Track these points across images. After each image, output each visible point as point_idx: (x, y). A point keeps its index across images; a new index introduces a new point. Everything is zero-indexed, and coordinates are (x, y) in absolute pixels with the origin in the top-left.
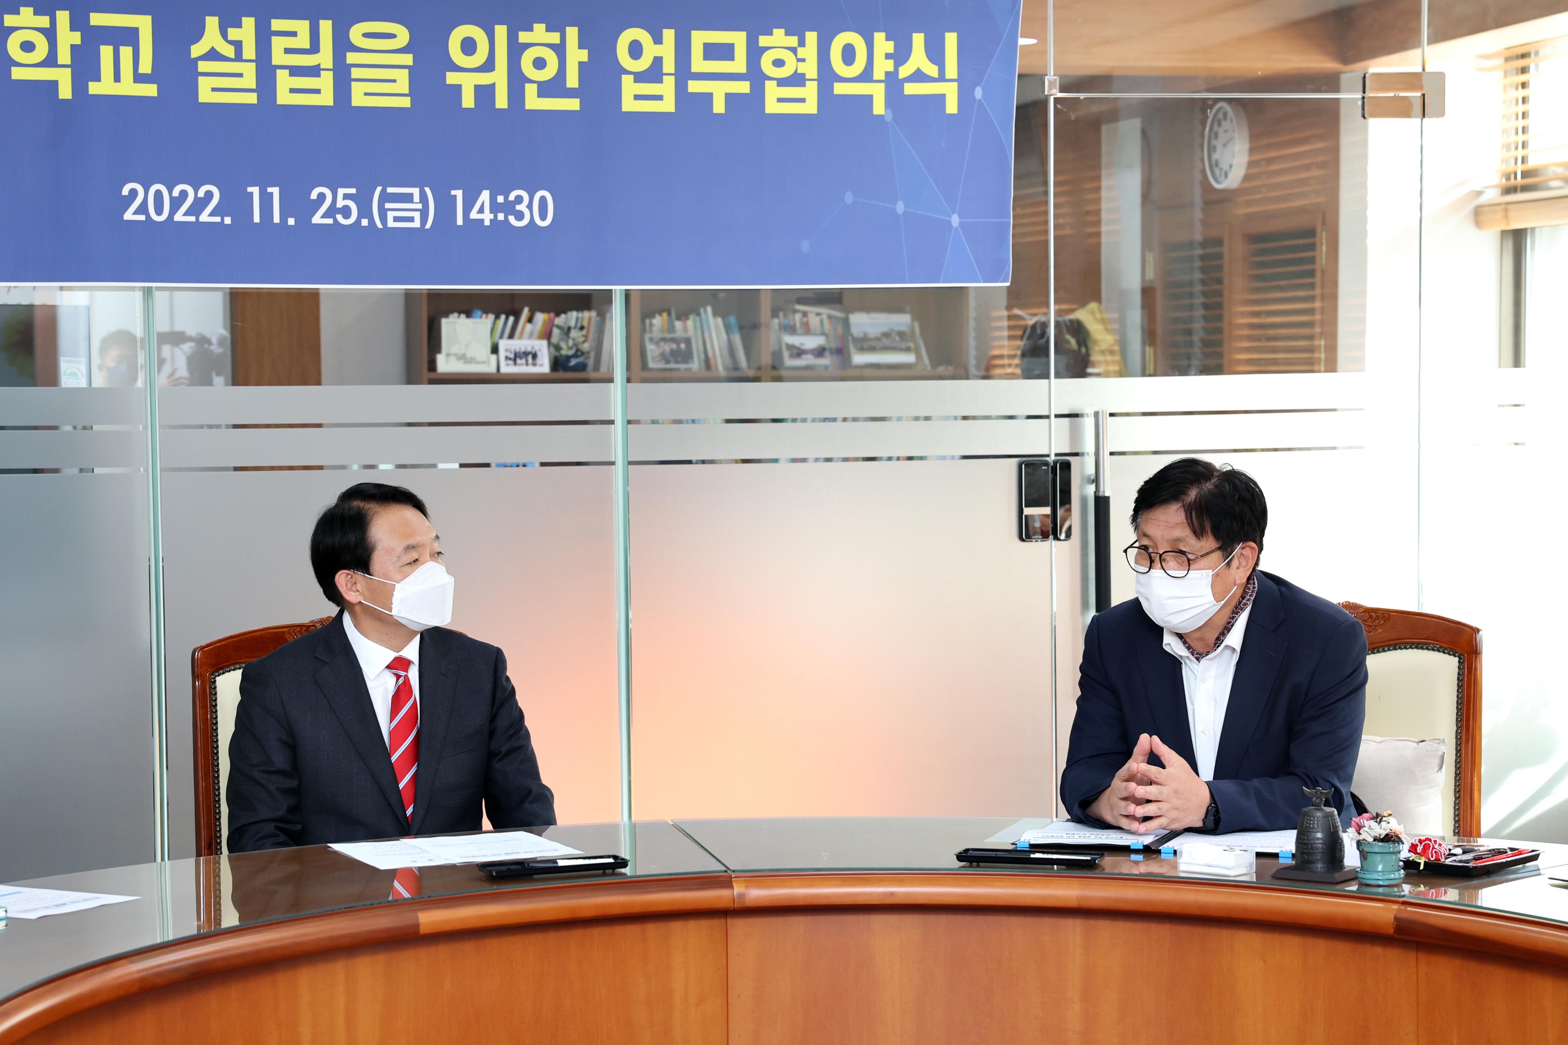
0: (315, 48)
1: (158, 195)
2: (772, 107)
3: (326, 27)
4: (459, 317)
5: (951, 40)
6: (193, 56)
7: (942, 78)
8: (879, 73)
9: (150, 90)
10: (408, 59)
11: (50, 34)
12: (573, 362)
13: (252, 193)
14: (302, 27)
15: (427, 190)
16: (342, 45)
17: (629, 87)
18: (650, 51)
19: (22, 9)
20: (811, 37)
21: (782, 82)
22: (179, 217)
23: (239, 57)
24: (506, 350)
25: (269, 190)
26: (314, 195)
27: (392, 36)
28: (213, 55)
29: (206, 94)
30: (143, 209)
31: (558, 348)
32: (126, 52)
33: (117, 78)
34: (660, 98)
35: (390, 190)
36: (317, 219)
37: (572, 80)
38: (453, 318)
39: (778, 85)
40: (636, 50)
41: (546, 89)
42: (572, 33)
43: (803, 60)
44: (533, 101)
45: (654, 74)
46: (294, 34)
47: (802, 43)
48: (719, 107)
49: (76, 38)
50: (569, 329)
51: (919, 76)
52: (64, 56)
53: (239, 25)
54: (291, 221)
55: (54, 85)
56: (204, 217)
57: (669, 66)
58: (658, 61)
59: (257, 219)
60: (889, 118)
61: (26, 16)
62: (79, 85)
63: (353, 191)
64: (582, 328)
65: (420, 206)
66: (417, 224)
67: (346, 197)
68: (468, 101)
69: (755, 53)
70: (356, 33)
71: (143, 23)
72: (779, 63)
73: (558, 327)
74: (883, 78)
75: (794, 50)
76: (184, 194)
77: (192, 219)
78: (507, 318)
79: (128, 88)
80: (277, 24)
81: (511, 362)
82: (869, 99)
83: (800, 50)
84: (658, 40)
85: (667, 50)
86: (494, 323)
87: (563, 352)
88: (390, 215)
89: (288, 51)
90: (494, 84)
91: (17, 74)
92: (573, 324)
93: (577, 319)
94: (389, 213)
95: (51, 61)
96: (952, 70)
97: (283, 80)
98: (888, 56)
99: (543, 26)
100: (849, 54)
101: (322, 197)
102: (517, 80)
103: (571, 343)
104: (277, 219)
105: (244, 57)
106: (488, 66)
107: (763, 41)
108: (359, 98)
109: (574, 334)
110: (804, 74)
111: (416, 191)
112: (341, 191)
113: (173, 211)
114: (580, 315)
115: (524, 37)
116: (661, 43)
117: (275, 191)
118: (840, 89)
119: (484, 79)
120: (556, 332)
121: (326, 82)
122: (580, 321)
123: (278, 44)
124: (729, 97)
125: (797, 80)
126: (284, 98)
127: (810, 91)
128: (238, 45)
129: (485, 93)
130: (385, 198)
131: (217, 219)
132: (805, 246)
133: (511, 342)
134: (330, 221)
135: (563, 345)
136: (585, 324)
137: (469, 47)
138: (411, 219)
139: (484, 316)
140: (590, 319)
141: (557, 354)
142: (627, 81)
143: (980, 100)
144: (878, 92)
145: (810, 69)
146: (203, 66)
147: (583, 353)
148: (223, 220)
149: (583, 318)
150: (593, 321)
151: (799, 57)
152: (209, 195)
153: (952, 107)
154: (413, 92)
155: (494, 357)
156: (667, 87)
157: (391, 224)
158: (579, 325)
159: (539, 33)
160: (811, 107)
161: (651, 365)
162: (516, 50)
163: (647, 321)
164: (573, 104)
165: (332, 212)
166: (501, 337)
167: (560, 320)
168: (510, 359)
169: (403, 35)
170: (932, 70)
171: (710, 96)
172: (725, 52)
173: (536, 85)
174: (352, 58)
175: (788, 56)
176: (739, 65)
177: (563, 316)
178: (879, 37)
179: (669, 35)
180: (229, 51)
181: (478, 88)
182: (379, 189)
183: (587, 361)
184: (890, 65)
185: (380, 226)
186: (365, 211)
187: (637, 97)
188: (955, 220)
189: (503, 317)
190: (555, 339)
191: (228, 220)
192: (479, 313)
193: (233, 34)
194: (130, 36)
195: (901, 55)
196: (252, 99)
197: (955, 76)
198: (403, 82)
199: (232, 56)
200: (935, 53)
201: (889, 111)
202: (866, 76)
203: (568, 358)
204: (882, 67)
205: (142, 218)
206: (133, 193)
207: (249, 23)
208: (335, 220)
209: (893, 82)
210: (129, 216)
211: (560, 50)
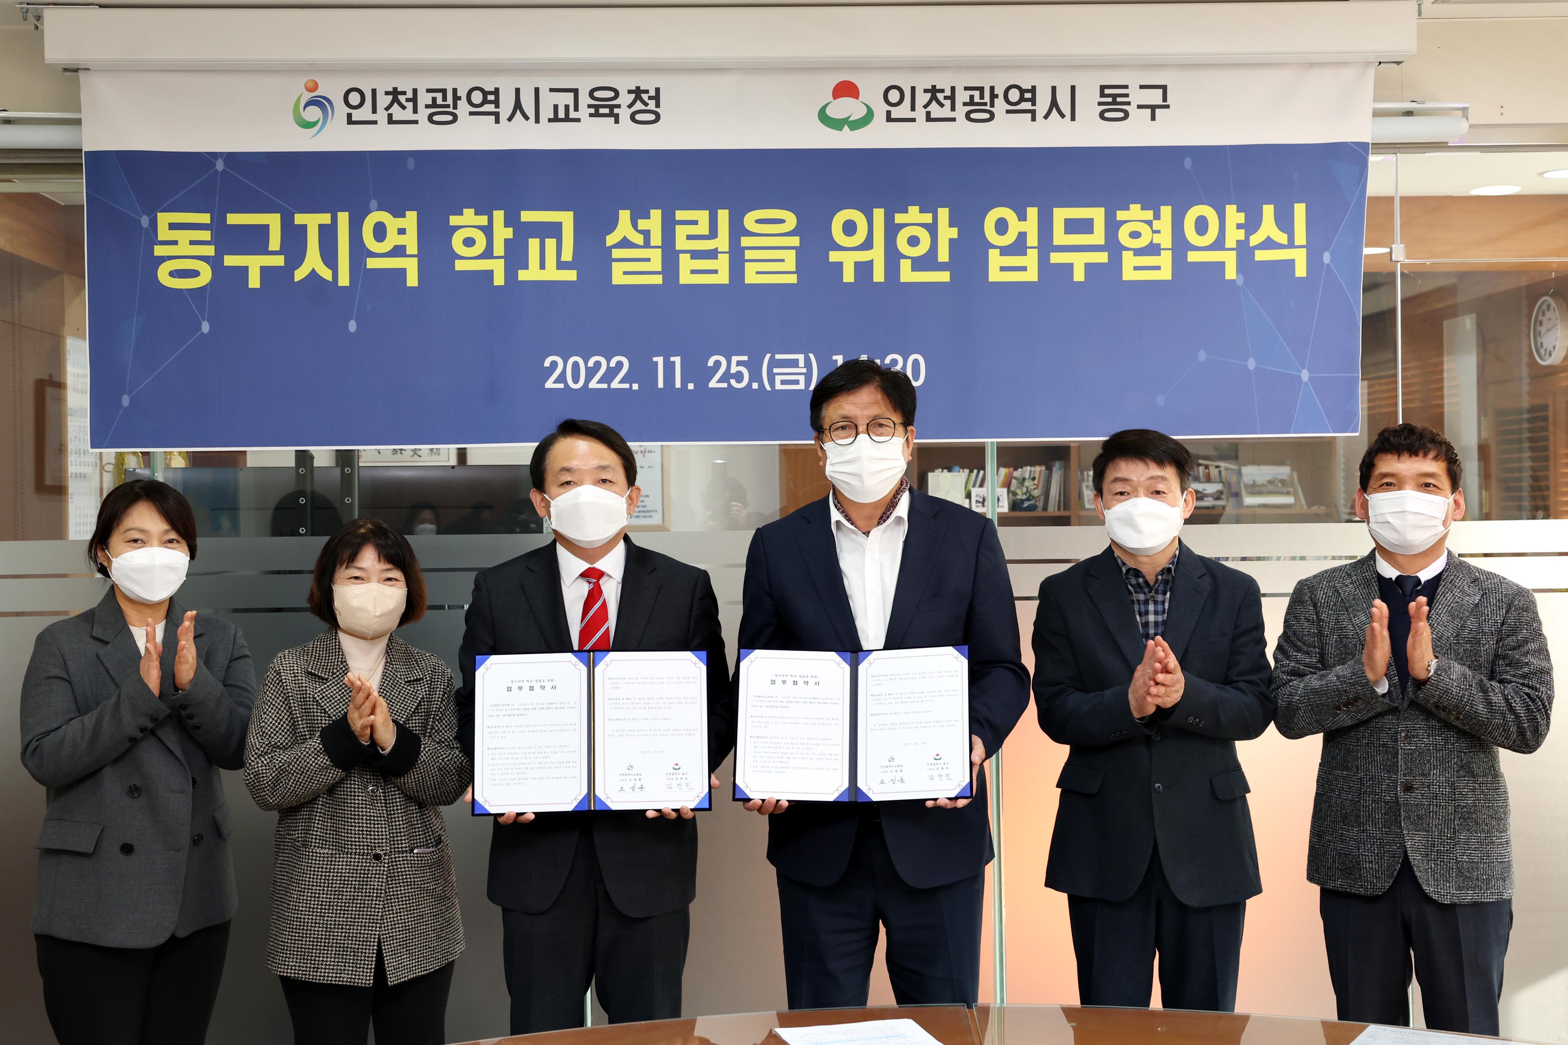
0: (713, 233)
1: (576, 365)
2: (1129, 274)
3: (723, 216)
4: (942, 472)
5: (1300, 210)
6: (607, 245)
7: (1291, 245)
8: (1230, 242)
9: (571, 275)
10: (795, 241)
11: (488, 231)
12: (1026, 504)
13: (657, 362)
14: (703, 216)
15: (811, 356)
16: (737, 230)
17: (995, 259)
18: (1015, 226)
19: (465, 210)
20: (1166, 211)
21: (1138, 252)
22: (593, 385)
23: (647, 244)
24: (977, 496)
25: (672, 359)
26: (711, 363)
27: (782, 221)
28: (625, 243)
29: (618, 278)
30: (562, 378)
31: (1015, 494)
32: (551, 243)
33: (542, 266)
34: (1024, 269)
35: (778, 357)
36: (713, 384)
37: (943, 255)
38: (938, 472)
39: (1135, 255)
40: (1002, 226)
41: (918, 264)
42: (944, 214)
43: (1158, 232)
44: (907, 274)
45: (1019, 247)
46: (695, 223)
47: (1157, 216)
48: (1079, 276)
49: (509, 233)
50: (1024, 479)
51: (1269, 244)
52: (499, 249)
53: (648, 217)
54: (691, 386)
55: (490, 273)
56: (615, 384)
57: (1032, 240)
58: (1022, 236)
59: (661, 385)
60: (1240, 283)
61: (469, 216)
62: (510, 273)
63: (745, 358)
64: (1034, 479)
65: (804, 370)
66: (801, 386)
67: (739, 363)
68: (849, 276)
69: (1113, 226)
70: (750, 220)
71: (566, 219)
72: (1135, 235)
73: (1015, 478)
74: (1234, 246)
75: (1149, 223)
76: (598, 365)
77: (605, 386)
78: (978, 472)
79: (551, 274)
80: (680, 215)
81: (980, 504)
82: (1221, 265)
83: (1154, 222)
84: (1022, 217)
85: (1031, 225)
86: (969, 476)
87: (1018, 497)
88: (778, 379)
89: (690, 237)
90: (872, 260)
91: (460, 265)
92: (1027, 476)
93: (1031, 471)
94: (776, 376)
95: (488, 254)
96: (1301, 237)
97: (686, 263)
98: (1239, 226)
99: (917, 208)
100: (1202, 226)
101: (718, 364)
102: (893, 256)
103: (1024, 490)
104: (678, 385)
105: (652, 244)
106: (868, 244)
107: (1121, 215)
108: (751, 276)
109: (1027, 483)
110: (1160, 244)
111: (801, 357)
112: (735, 359)
113: (589, 378)
114: (1033, 469)
115: (899, 218)
116: (1025, 220)
117: (677, 360)
118: (1193, 257)
119: (863, 256)
120: (1014, 482)
121: (723, 264)
122: (1032, 473)
123: (681, 232)
124: (1088, 267)
125: (1153, 249)
126: (685, 278)
127: (1165, 260)
128: (646, 234)
129: (864, 269)
130: (773, 363)
131: (627, 386)
132: (1161, 400)
133: (981, 489)
134: (725, 385)
135: (1019, 492)
136: (1037, 476)
137: (850, 228)
138: (797, 382)
139: (961, 470)
140: (1041, 471)
141: (1015, 498)
142: (994, 254)
143: (1328, 265)
144: (1229, 259)
145: (1165, 239)
146: (616, 253)
147: (1034, 498)
148: (631, 386)
149: (1035, 471)
150: (1043, 473)
151: (1154, 229)
152: (620, 365)
153: (1301, 271)
154: (799, 270)
155: (968, 500)
156: (1031, 259)
157: (778, 386)
158: (1032, 476)
159: (914, 214)
160: (1165, 274)
161: (1087, 506)
162: (892, 230)
163: (1085, 473)
164: (944, 277)
165: (726, 377)
166: (974, 486)
167: (1017, 473)
168: (980, 502)
169: (791, 220)
170: (1282, 238)
171: (1069, 267)
172: (1085, 226)
173: (910, 260)
174: (745, 241)
175: (1144, 229)
176: (1098, 237)
177: (1020, 470)
178: (1231, 210)
179: (1032, 213)
180: (639, 239)
181: (857, 264)
182: (768, 356)
183: (1037, 503)
184: (1241, 235)
185: (768, 388)
186: (756, 376)
187: (1003, 269)
188: (1305, 375)
189: (975, 471)
190: (1013, 488)
191: (635, 387)
192: (957, 468)
193: (642, 224)
194: (554, 230)
195: (1252, 224)
196: (658, 280)
197: (1303, 242)
198: (790, 260)
199: (642, 243)
200: (1285, 222)
201: (1241, 277)
202: (1219, 244)
203: (1022, 501)
204: (1234, 236)
205: (561, 386)
206: (554, 364)
207: (656, 214)
208: (729, 384)
209: (1244, 250)
210: (550, 384)
211: (932, 228)
